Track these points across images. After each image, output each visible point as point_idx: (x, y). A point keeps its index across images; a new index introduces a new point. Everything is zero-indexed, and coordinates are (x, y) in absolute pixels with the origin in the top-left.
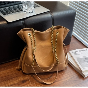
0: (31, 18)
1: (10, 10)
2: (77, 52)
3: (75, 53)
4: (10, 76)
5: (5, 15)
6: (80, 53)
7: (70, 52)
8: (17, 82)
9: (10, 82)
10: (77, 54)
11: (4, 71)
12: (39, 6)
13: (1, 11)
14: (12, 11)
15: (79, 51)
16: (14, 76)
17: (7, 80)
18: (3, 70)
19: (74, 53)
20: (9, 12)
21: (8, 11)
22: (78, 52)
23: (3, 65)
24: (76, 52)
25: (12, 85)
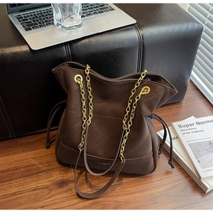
1: (43, 16)
2: (190, 127)
3: (186, 128)
4: (34, 167)
5: (30, 29)
7: (175, 124)
8: (47, 184)
9: (33, 181)
10: (190, 131)
12: (113, 10)
14: (46, 21)
15: (195, 124)
16: (43, 169)
17: (27, 176)
19: (183, 128)
20: (40, 23)
21: (37, 20)
22: (193, 127)
24: (187, 126)
25: (35, 190)
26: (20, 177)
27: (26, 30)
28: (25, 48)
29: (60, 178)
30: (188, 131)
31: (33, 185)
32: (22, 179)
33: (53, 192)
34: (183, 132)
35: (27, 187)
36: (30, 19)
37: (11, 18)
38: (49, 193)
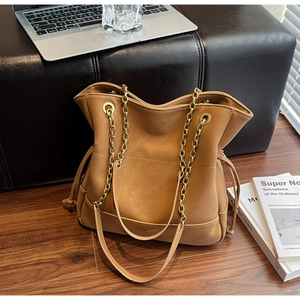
0: (123, 51)
1: (64, 15)
2: (278, 186)
3: (272, 187)
4: (38, 233)
5: (44, 33)
6: (291, 189)
7: (257, 180)
8: (54, 257)
9: (34, 252)
10: (277, 192)
11: (24, 214)
13: (35, 20)
14: (68, 23)
15: (288, 183)
16: (50, 236)
17: (27, 244)
18: (23, 210)
19: (267, 187)
20: (58, 25)
21: (55, 21)
22: (282, 187)
23: (25, 195)
24: (275, 184)
25: (37, 264)
26: (17, 245)
27: (38, 33)
28: (35, 59)
29: (75, 250)
30: (275, 192)
31: (35, 258)
32: (19, 248)
33: (63, 269)
34: (266, 192)
35: (25, 260)
36: (45, 19)
37: (18, 17)
38: (57, 270)
